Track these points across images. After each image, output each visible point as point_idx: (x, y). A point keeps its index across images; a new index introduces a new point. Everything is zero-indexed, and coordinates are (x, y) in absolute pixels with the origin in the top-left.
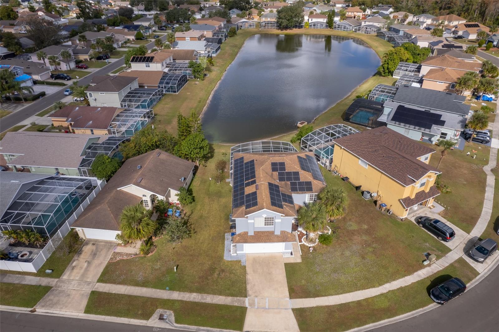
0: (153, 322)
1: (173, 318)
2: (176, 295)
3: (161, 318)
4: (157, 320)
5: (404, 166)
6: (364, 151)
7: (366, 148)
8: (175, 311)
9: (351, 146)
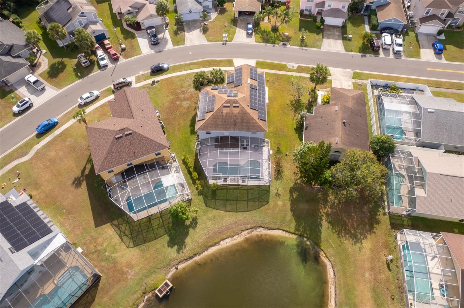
0: (296, 65)
1: (287, 66)
2: (289, 73)
3: (293, 67)
4: (295, 66)
5: (136, 98)
6: (152, 123)
7: (149, 124)
8: (287, 67)
9: (158, 133)
